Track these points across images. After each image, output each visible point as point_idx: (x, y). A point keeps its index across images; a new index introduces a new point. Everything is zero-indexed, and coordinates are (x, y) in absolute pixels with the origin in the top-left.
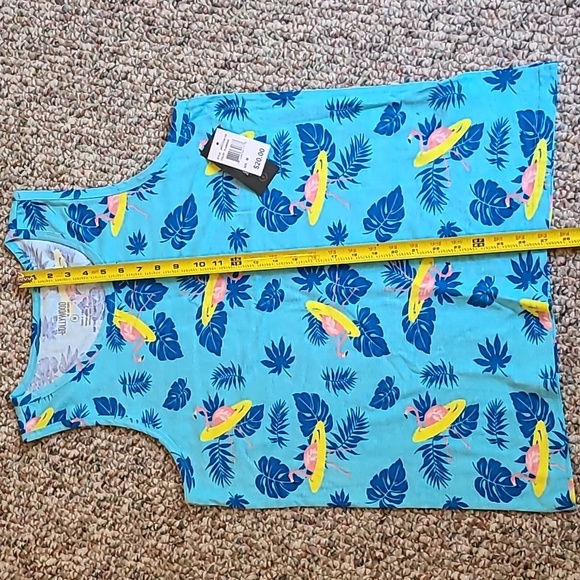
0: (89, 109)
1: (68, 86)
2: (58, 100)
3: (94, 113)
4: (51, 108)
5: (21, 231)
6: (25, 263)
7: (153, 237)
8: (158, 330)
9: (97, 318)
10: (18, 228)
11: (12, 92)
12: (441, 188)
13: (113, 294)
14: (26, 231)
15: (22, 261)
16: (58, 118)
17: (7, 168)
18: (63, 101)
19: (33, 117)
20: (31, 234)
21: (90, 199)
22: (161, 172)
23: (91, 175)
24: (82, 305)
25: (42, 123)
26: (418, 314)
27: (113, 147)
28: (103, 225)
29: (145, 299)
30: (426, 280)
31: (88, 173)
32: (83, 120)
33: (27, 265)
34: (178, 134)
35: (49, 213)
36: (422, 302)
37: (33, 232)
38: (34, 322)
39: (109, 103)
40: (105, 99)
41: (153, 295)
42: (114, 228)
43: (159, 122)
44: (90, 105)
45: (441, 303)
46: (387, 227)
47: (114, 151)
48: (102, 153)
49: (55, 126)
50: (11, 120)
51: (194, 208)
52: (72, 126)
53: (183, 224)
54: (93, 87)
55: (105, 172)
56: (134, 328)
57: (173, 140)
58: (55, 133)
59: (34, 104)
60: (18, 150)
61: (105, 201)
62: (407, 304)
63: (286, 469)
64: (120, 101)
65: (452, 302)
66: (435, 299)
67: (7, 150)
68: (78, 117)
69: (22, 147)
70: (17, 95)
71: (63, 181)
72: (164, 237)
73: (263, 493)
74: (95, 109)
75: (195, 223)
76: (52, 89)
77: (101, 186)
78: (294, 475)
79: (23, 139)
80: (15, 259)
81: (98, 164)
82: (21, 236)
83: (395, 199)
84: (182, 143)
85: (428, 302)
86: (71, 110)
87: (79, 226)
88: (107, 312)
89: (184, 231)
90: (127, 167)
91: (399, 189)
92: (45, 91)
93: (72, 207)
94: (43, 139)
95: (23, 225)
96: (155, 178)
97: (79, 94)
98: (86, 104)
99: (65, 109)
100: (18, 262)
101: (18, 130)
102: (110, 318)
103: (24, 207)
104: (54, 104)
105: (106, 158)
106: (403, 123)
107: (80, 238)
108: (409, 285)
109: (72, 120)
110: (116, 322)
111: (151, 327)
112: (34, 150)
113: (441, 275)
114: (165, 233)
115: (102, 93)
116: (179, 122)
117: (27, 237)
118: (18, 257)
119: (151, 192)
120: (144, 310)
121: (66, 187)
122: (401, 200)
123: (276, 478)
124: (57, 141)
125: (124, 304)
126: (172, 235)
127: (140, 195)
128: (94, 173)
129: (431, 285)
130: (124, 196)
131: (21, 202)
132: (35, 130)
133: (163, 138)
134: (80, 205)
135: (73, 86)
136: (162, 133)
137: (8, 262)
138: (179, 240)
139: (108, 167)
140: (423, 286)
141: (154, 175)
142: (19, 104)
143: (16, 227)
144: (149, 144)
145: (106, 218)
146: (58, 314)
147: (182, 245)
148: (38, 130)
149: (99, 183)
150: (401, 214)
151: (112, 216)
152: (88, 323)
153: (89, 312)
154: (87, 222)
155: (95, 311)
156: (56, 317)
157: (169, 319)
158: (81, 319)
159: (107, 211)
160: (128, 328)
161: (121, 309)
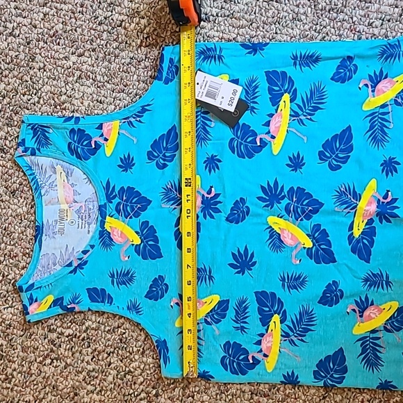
0: (89, 50)
1: (71, 30)
2: (62, 41)
3: (92, 53)
4: (55, 48)
5: (29, 148)
6: (31, 175)
7: (140, 158)
8: (143, 235)
9: (91, 223)
10: (27, 146)
11: (23, 32)
12: (385, 129)
13: (105, 204)
14: (33, 149)
15: (28, 173)
16: (61, 56)
17: (18, 96)
18: (67, 42)
19: (40, 54)
20: (37, 151)
21: (87, 125)
22: (148, 105)
23: (89, 105)
24: (78, 211)
25: (48, 60)
26: (361, 230)
27: (109, 83)
28: (98, 146)
29: (133, 209)
30: (369, 203)
31: (86, 103)
32: (83, 59)
33: (32, 177)
34: (165, 74)
35: (52, 134)
36: (366, 221)
37: (39, 150)
38: (37, 224)
39: (106, 45)
40: (102, 42)
41: (139, 206)
42: (109, 149)
43: (147, 64)
44: (89, 47)
45: (381, 222)
46: (337, 158)
47: (109, 86)
48: (99, 87)
49: (59, 63)
50: (22, 56)
51: (176, 136)
52: (74, 63)
53: (166, 149)
54: (93, 32)
55: (101, 103)
56: (122, 232)
57: (160, 79)
58: (59, 68)
59: (41, 44)
60: (27, 82)
61: (100, 127)
62: (353, 222)
63: (246, 352)
64: (115, 44)
65: (390, 222)
66: (376, 220)
67: (17, 80)
68: (79, 56)
69: (31, 79)
70: (27, 35)
71: (65, 109)
72: (149, 159)
73: (227, 370)
74: (94, 50)
75: (176, 148)
76: (57, 31)
77: (98, 114)
78: (253, 357)
79: (31, 72)
80: (23, 171)
81: (95, 96)
82: (29, 152)
83: (345, 137)
84: (167, 82)
85: (370, 222)
86: (73, 49)
87: (78, 147)
88: (100, 218)
89: (167, 154)
90: (120, 100)
91: (349, 128)
92: (52, 33)
93: (72, 131)
94: (49, 73)
95: (31, 143)
96: (144, 110)
97: (80, 37)
98: (86, 46)
99: (68, 49)
100: (25, 174)
101: (28, 65)
102: (103, 223)
103: (32, 129)
104: (59, 44)
105: (102, 92)
106: (355, 74)
107: (79, 157)
108: (356, 207)
109: (74, 58)
110: (107, 226)
111: (137, 233)
112: (40, 82)
113: (382, 200)
114: (150, 156)
115: (100, 37)
116: (166, 65)
117: (33, 154)
118: (24, 169)
119: (140, 121)
120: (131, 218)
121: (68, 114)
122: (351, 137)
123: (238, 359)
124: (61, 75)
125: (114, 212)
126: (157, 157)
127: (130, 123)
128: (91, 104)
129: (373, 208)
130: (116, 124)
131: (30, 125)
132: (42, 65)
133: (151, 77)
134: (79, 129)
135: (76, 30)
136: (150, 73)
137: (17, 174)
138: (162, 162)
139: (103, 99)
140: (367, 208)
141: (143, 107)
142: (28, 43)
143: (24, 145)
144: (138, 81)
145: (101, 141)
146: (58, 218)
147: (165, 166)
148: (45, 66)
149: (96, 112)
150: (351, 149)
151: (106, 140)
152: (83, 227)
153: (84, 217)
154: (84, 144)
155: (90, 217)
156: (56, 221)
157: (152, 226)
158: (77, 223)
159: (102, 135)
160: (117, 232)
161: (111, 217)
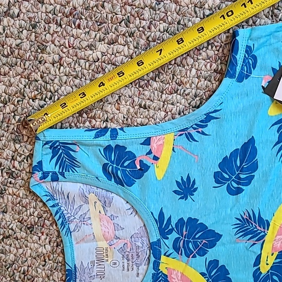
0: (124, 35)
1: (96, 6)
2: (83, 23)
3: (129, 39)
4: (75, 32)
5: (48, 173)
6: (53, 206)
7: (204, 181)
8: (210, 277)
9: (141, 264)
10: (45, 169)
11: (24, 11)
13: (159, 240)
14: (54, 173)
15: (50, 203)
16: (85, 44)
17: (25, 101)
18: (90, 23)
19: (53, 42)
20: (60, 176)
21: (130, 139)
22: (215, 111)
23: (128, 111)
24: (122, 250)
25: (65, 50)
27: (155, 81)
28: (145, 168)
29: (196, 246)
31: (124, 109)
32: (116, 47)
33: (55, 209)
34: (238, 69)
35: (80, 155)
37: (63, 174)
38: (68, 267)
39: (149, 28)
40: (144, 23)
41: (204, 241)
42: (159, 171)
43: (211, 53)
44: (124, 30)
47: (155, 85)
48: (140, 86)
49: (81, 54)
50: (26, 45)
51: (255, 151)
52: (103, 54)
53: (242, 170)
54: (129, 8)
55: (145, 108)
56: (182, 274)
57: (232, 76)
58: (82, 61)
59: (53, 27)
60: (37, 81)
61: (147, 142)
64: (162, 26)
67: (23, 80)
68: (109, 43)
69: (42, 77)
70: (31, 15)
71: (94, 118)
72: (217, 182)
74: (131, 35)
75: (255, 167)
76: (75, 8)
77: (142, 125)
79: (42, 68)
80: (41, 201)
81: (136, 99)
82: (49, 178)
84: (240, 80)
86: (100, 35)
87: (117, 169)
88: (153, 259)
89: (242, 176)
90: (172, 104)
92: (67, 10)
93: (108, 149)
94: (68, 69)
95: (50, 166)
96: (208, 118)
97: (110, 16)
98: (120, 29)
99: (93, 34)
100: (44, 204)
101: (36, 58)
102: (156, 265)
103: (50, 148)
104: (79, 27)
105: (146, 93)
107: (119, 182)
109: (102, 47)
110: (162, 268)
111: (203, 274)
112: (56, 81)
114: (218, 178)
115: (140, 16)
116: (240, 56)
117: (55, 179)
118: (45, 199)
119: (203, 133)
120: (194, 256)
121: (98, 123)
124: (85, 72)
125: (171, 251)
126: (227, 180)
127: (190, 137)
128: (132, 110)
130: (170, 137)
131: (47, 143)
132: (57, 58)
133: (215, 71)
134: (117, 146)
135: (103, 6)
136: (214, 66)
137: (33, 204)
138: (235, 185)
139: (148, 103)
141: (207, 115)
142: (34, 27)
143: (42, 170)
144: (198, 77)
145: (148, 161)
146: (95, 259)
147: (238, 191)
148: (61, 59)
149: (139, 120)
151: (156, 158)
152: (130, 269)
153: (130, 257)
154: (126, 164)
155: (138, 256)
156: (93, 262)
157: (223, 266)
158: (121, 264)
159: (150, 152)
160: (176, 274)
161: (168, 256)
